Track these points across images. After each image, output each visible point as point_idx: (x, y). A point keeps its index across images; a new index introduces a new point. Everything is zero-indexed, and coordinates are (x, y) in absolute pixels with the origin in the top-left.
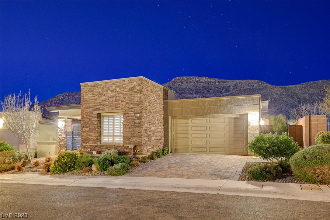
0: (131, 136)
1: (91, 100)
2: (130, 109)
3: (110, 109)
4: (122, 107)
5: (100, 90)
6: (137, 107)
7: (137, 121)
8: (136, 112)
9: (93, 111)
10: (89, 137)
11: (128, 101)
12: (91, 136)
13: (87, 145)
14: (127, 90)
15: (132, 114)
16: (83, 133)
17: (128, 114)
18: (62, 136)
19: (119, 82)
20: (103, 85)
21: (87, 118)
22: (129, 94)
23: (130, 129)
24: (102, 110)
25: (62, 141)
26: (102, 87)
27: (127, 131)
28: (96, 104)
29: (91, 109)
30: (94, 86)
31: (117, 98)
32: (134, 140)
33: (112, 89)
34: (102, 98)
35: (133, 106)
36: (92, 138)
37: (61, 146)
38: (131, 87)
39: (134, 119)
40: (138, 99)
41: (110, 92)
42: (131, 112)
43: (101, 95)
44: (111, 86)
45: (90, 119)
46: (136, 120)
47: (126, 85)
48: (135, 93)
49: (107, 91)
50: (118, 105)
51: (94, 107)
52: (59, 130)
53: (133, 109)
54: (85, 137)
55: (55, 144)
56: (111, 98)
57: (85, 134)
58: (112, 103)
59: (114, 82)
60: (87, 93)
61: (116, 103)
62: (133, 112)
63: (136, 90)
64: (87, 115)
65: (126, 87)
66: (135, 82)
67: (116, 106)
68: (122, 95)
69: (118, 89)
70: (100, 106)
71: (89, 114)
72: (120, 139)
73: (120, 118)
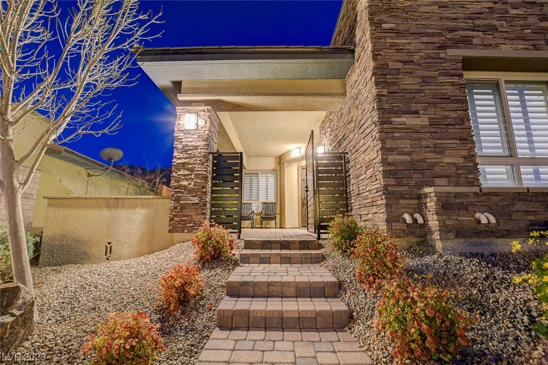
9: (440, 48)
10: (432, 157)
12: (439, 150)
16: (394, 139)
18: (192, 170)
21: (405, 74)
25: (190, 191)
28: (451, 24)
29: (425, 39)
36: (447, 160)
45: (425, 80)
51: (440, 35)
52: (180, 146)
54: (407, 158)
55: (143, 207)
56: (514, 7)
57: (405, 146)
58: (529, 26)
64: (405, 62)
71: (416, 58)
72: (537, 173)
73: (522, 95)
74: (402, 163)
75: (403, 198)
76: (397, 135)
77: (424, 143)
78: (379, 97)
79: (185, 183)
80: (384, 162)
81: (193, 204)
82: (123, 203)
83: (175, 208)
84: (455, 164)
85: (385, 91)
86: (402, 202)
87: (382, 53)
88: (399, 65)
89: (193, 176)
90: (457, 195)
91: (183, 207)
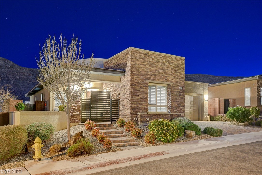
0: (178, 106)
1: (142, 67)
2: (177, 83)
3: (161, 80)
4: (171, 80)
5: (151, 60)
6: (181, 82)
7: (182, 94)
8: (181, 86)
9: (145, 79)
10: (140, 106)
11: (175, 76)
12: (142, 104)
13: (145, 114)
14: (175, 66)
15: (177, 87)
17: (175, 87)
19: (168, 57)
20: (154, 56)
21: (137, 86)
22: (176, 70)
23: (176, 100)
24: (154, 80)
25: (76, 110)
26: (153, 57)
27: (174, 102)
28: (148, 73)
29: (142, 77)
30: (146, 54)
31: (167, 71)
32: (179, 109)
33: (162, 62)
34: (154, 69)
35: (179, 81)
36: (143, 106)
37: (75, 116)
38: (177, 64)
39: (179, 92)
40: (183, 75)
41: (160, 65)
42: (177, 85)
43: (152, 65)
44: (162, 59)
45: (141, 88)
46: (180, 92)
47: (173, 62)
48: (180, 70)
49: (158, 62)
50: (168, 78)
51: (145, 76)
53: (178, 83)
54: (135, 106)
55: (57, 115)
56: (161, 70)
57: (135, 103)
58: (163, 75)
59: (164, 56)
60: (137, 59)
61: (166, 75)
62: (178, 85)
63: (181, 68)
65: (174, 63)
66: (180, 61)
67: (166, 78)
68: (171, 69)
69: (167, 64)
70: (151, 76)
71: (139, 82)
72: (161, 108)
73: (161, 89)
74: (134, 107)
75: (134, 114)
76: (134, 100)
77: (139, 102)
78: (131, 91)
79: (74, 107)
80: (131, 107)
81: (77, 114)
82: (50, 114)
83: (72, 115)
84: (144, 107)
85: (132, 90)
86: (134, 115)
87: (132, 80)
88: (136, 83)
89: (77, 105)
90: (144, 115)
91: (74, 115)
